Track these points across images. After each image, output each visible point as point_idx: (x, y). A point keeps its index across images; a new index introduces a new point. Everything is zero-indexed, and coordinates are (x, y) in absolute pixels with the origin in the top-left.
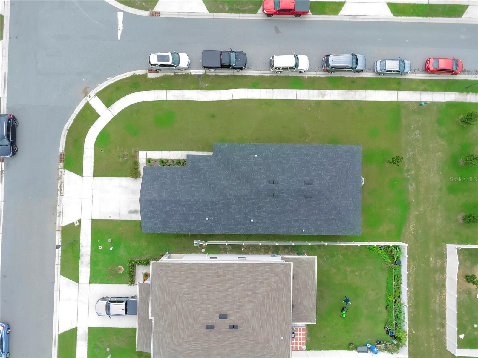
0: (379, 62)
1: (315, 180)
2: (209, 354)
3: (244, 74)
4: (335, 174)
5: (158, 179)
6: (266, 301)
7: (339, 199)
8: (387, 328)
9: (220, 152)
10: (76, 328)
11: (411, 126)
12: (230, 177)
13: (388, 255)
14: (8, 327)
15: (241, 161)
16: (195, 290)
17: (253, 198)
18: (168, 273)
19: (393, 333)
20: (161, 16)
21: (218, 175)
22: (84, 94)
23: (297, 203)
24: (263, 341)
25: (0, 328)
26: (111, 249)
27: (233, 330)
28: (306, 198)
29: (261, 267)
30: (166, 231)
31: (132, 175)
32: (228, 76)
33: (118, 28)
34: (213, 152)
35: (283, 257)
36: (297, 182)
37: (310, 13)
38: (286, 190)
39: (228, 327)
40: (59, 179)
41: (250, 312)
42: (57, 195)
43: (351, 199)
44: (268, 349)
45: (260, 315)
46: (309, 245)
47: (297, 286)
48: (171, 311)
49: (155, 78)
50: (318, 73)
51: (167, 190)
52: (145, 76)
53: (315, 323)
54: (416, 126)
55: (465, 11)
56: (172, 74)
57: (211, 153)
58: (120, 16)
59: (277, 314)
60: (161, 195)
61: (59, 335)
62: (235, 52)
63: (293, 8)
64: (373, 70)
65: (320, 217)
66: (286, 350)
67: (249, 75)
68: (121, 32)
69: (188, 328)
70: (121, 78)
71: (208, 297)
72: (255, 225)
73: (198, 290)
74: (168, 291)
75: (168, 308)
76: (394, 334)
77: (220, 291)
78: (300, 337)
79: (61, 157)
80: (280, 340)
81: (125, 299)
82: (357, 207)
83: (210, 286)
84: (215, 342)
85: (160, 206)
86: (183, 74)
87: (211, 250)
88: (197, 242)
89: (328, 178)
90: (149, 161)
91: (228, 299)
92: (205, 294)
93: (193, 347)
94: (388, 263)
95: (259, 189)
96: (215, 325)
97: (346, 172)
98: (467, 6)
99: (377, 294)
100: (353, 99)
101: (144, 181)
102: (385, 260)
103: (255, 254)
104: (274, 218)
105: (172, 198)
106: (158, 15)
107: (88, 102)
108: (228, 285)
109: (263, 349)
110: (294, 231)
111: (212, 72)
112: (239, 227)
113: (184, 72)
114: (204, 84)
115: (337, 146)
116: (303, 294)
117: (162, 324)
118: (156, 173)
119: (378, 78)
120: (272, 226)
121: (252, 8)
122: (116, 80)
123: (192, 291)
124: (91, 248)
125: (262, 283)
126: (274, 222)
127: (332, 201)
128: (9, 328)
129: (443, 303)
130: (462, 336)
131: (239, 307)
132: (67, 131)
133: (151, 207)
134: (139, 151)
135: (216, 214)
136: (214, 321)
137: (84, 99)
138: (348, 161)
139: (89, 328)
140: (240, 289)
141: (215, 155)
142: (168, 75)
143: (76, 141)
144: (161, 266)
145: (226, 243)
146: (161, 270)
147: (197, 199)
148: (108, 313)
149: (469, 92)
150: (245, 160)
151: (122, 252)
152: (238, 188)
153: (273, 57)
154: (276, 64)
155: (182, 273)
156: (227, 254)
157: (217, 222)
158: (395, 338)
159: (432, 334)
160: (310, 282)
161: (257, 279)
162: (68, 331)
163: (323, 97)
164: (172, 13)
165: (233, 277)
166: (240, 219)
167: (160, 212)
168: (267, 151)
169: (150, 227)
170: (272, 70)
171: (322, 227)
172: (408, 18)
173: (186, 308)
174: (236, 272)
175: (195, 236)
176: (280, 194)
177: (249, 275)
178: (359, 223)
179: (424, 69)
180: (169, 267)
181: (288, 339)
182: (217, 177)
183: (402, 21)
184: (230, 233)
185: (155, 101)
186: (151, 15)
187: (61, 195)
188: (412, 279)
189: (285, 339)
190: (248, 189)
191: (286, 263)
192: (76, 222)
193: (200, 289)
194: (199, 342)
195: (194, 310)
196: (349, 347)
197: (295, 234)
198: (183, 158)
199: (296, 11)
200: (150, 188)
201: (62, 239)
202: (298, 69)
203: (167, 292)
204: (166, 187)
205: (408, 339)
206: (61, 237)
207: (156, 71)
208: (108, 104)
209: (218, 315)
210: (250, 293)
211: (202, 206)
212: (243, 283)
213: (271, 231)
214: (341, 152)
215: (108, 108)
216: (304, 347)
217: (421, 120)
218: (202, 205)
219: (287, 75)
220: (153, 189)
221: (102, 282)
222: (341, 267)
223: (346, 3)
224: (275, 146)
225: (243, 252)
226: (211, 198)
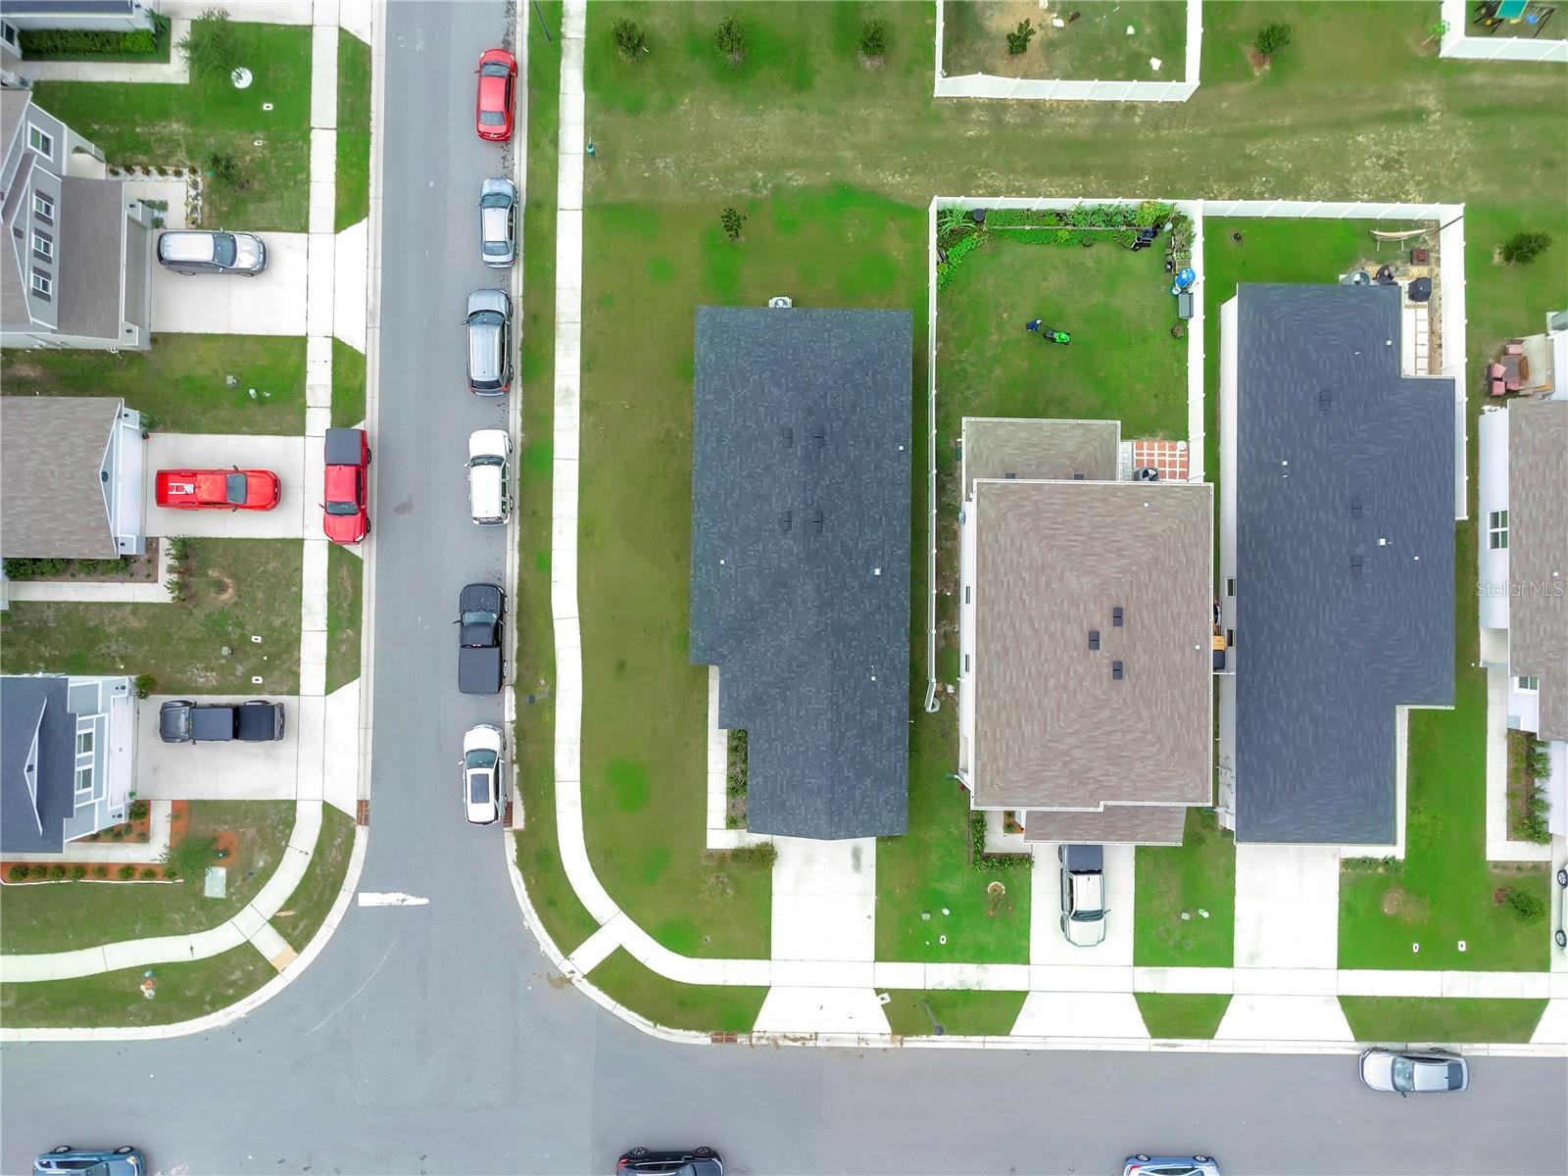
0: (487, 258)
1: (781, 423)
2: (1181, 673)
3: (515, 591)
4: (768, 374)
5: (779, 797)
6: (1061, 542)
7: (826, 364)
8: (1136, 244)
9: (712, 649)
10: (1135, 994)
11: (645, 178)
12: (775, 624)
13: (961, 240)
14: (1134, 1159)
15: (736, 599)
16: (1036, 705)
17: (824, 570)
18: (998, 768)
19: (1147, 232)
20: (368, 798)
21: (769, 655)
22: (566, 986)
23: (837, 464)
24: (1151, 549)
25: (1135, 1173)
26: (946, 912)
27: (1124, 618)
28: (824, 444)
29: (984, 551)
30: (904, 776)
31: (768, 864)
32: (520, 630)
33: (400, 903)
34: (710, 667)
35: (964, 498)
36: (787, 465)
37: (360, 426)
38: (805, 492)
39: (1118, 629)
40: (776, 1043)
41: (1084, 580)
42: (816, 1048)
43: (826, 334)
44: (1170, 537)
45: (1092, 555)
46: (936, 435)
47: (1031, 465)
48: (1084, 762)
49: (525, 809)
50: (512, 406)
51: (804, 776)
52: (519, 836)
53: (1119, 423)
54: (644, 167)
55: (354, 36)
56: (516, 768)
57: (714, 672)
58: (368, 899)
59: (1091, 516)
60: (816, 790)
61: (1153, 1037)
62: (463, 612)
63: (354, 468)
64: (505, 271)
65: (870, 410)
66: (1174, 495)
67: (519, 578)
68: (409, 897)
69: (1122, 722)
70: (526, 894)
71: (1052, 676)
72: (889, 565)
73: (1036, 698)
74: (1039, 768)
75: (1077, 767)
76: (1150, 228)
77: (1040, 647)
78: (1156, 455)
79: (722, 1041)
80: (1149, 510)
81: (1065, 876)
82: (845, 320)
83: (1027, 673)
84: (1154, 658)
85: (843, 791)
86: (515, 741)
87: (949, 669)
88: (928, 703)
89: (775, 391)
90: (732, 823)
91: (1056, 629)
92: (1046, 680)
93: (1164, 710)
94: (981, 239)
95: (801, 556)
96: (1114, 659)
97: (762, 346)
98: (341, 29)
99: (1055, 268)
100: (579, 320)
101: (784, 830)
102: (973, 247)
103: (959, 562)
104: (872, 520)
105: (825, 763)
106: (366, 806)
107: (585, 976)
108: (1026, 629)
109: (1170, 550)
110: (902, 471)
111: (511, 669)
112: (893, 604)
113: (511, 739)
114: (541, 688)
115: (698, 367)
116: (1050, 452)
117: (1114, 780)
118: (763, 802)
119: (525, 258)
120: (889, 522)
121: (348, 569)
122: (530, 907)
123: (1039, 713)
124: (945, 962)
125: (1020, 552)
126: (881, 519)
127: (831, 382)
128: (1137, 1157)
129: (1075, 107)
130: (1156, 64)
131: (1075, 604)
132: (658, 1026)
133: (846, 812)
134: (709, 847)
135: (862, 658)
136: (1105, 661)
137: (578, 985)
138: (734, 342)
139: (1136, 963)
140: (1034, 600)
141: (720, 660)
142: (518, 780)
143: (682, 1004)
144: (983, 783)
145: (931, 635)
146: (992, 786)
147: (826, 702)
148: (1097, 915)
149: (561, 34)
150: (733, 589)
151: (954, 886)
152: (800, 605)
153: (475, 519)
154: (495, 511)
155: (998, 736)
156: (958, 632)
157: (882, 656)
158: (1157, 227)
159: (1152, 135)
160: (1023, 435)
161: (1012, 562)
162: (1142, 1013)
163: (573, 394)
164: (361, 769)
165: (1008, 619)
166: (874, 601)
167: (857, 791)
168: (710, 535)
169: (892, 815)
170: (505, 522)
171: (894, 405)
172: (372, 181)
173: (1077, 726)
174: (996, 611)
175: (916, 709)
176: (815, 505)
177: (1002, 582)
178: (883, 316)
179: (503, 144)
180: (984, 767)
181: (1149, 492)
182: (773, 655)
183: (381, 195)
184: (909, 625)
185: (583, 810)
186: (366, 824)
187: (816, 1039)
188: (1019, 181)
189: (1149, 497)
190: (802, 581)
191: (975, 494)
192: (883, 999)
193: (1033, 694)
194: (1154, 696)
195: (1080, 706)
196: (1181, 337)
197: (908, 469)
198: (725, 740)
199: (359, 462)
200: (799, 817)
201: (922, 1034)
202: (504, 456)
203: (1041, 771)
204: (797, 778)
205: (1159, 200)
206: (918, 1036)
207: (509, 807)
208: (589, 925)
209: (1091, 651)
210: (1043, 579)
211: (844, 692)
212: (1021, 595)
213: (902, 525)
214: (712, 356)
215: (601, 927)
216: (1181, 445)
217: (629, 154)
218: (841, 691)
219: (518, 483)
220: (803, 808)
221: (1025, 934)
222: (988, 354)
223: (336, 335)
224: (699, 515)
225: (955, 592)
226: (823, 671)
